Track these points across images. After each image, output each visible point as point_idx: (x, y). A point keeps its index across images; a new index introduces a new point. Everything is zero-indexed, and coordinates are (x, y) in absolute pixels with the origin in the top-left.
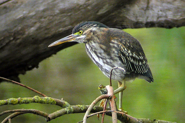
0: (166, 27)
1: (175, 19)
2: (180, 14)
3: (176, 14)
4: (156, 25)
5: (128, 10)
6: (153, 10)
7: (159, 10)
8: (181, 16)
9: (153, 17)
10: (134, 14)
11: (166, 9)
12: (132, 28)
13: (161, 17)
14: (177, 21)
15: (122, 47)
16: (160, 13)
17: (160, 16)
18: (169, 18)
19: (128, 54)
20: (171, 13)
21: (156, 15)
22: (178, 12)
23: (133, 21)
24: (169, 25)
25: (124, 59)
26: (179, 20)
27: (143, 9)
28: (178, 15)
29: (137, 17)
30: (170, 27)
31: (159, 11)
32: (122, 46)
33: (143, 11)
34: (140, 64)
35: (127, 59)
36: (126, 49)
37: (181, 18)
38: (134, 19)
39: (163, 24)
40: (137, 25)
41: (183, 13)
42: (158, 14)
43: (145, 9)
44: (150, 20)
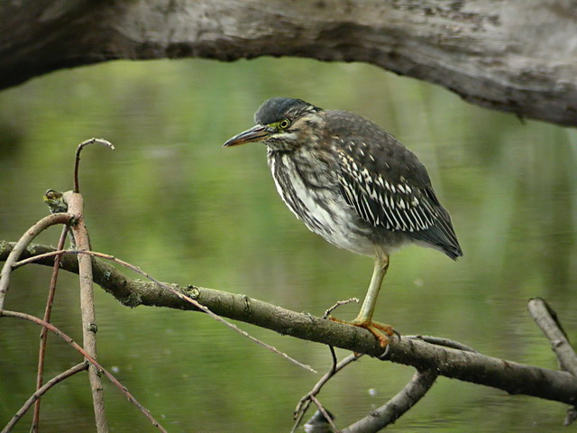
0: (221, 59)
1: (243, 36)
2: (254, 24)
3: (245, 25)
4: (195, 52)
5: (121, 12)
6: (187, 13)
7: (203, 14)
8: (259, 29)
9: (186, 30)
10: (136, 23)
11: (221, 12)
12: (132, 58)
13: (206, 31)
14: (247, 41)
15: (345, 160)
16: (205, 20)
17: (203, 28)
18: (229, 36)
19: (360, 178)
20: (231, 20)
21: (194, 25)
22: (250, 19)
23: (135, 42)
24: (227, 52)
25: (351, 191)
26: (254, 40)
27: (159, 8)
28: (249, 28)
29: (143, 30)
30: (231, 58)
31: (201, 17)
32: (346, 157)
33: (160, 15)
34: (402, 204)
35: (361, 191)
36: (355, 166)
37: (259, 34)
38: (135, 36)
39: (213, 49)
40: (145, 51)
41: (262, 22)
42: (200, 25)
43: (165, 9)
44: (178, 38)
